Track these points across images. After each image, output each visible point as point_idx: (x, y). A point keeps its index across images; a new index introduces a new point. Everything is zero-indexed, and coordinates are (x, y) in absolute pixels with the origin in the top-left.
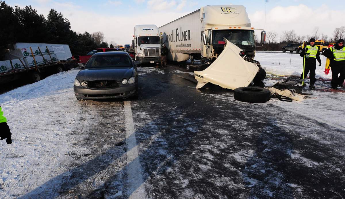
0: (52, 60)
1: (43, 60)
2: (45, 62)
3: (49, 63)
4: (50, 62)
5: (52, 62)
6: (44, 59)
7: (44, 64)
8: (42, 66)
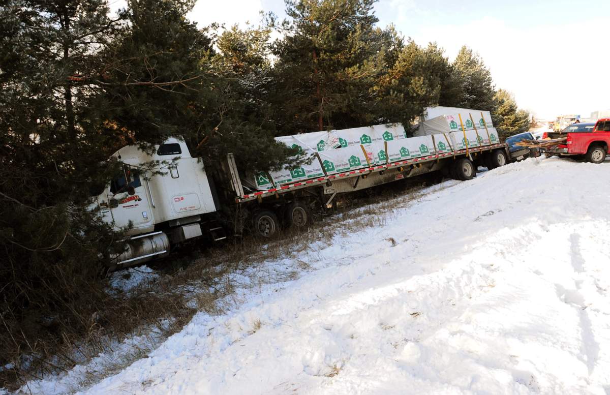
0: (489, 140)
1: (477, 139)
2: (480, 143)
3: (485, 145)
4: (486, 143)
5: (490, 143)
6: (478, 137)
7: (479, 145)
8: (475, 149)
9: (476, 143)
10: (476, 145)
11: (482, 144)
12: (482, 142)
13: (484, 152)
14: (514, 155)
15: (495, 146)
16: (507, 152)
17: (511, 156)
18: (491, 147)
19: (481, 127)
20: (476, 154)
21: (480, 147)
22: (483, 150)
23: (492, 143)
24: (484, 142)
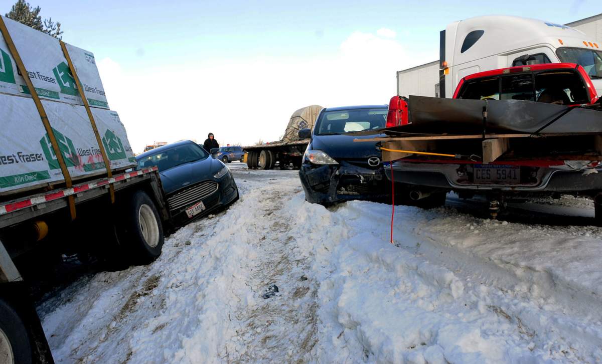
0: (101, 152)
1: (42, 142)
2: (62, 164)
3: (89, 173)
4: (92, 166)
5: (106, 164)
6: (51, 134)
7: (56, 176)
8: (38, 200)
9: (42, 166)
10: (40, 176)
11: (75, 172)
12: (75, 161)
13: (87, 207)
14: (176, 202)
15: (127, 176)
16: (158, 194)
17: (167, 206)
18: (112, 180)
19: (61, 96)
20: (42, 226)
21: (62, 186)
22: (81, 197)
23: (113, 167)
24: (84, 160)
